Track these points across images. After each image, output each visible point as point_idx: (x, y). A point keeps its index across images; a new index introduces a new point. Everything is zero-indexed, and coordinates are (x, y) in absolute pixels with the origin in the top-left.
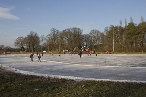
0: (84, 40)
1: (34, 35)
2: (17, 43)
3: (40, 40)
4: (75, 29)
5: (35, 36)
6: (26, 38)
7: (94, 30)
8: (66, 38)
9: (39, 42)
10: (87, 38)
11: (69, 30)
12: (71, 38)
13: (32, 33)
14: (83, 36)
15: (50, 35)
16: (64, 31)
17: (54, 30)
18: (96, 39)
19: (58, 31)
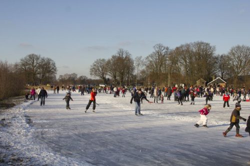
0: (217, 65)
1: (124, 56)
2: (94, 70)
3: (134, 65)
4: (199, 44)
5: (126, 57)
6: (109, 62)
7: (238, 47)
8: (182, 61)
9: (133, 69)
10: (224, 62)
11: (188, 46)
12: (191, 63)
13: (121, 52)
14: (217, 58)
15: (151, 56)
16: (177, 48)
17: (160, 46)
18: (242, 64)
19: (167, 49)
